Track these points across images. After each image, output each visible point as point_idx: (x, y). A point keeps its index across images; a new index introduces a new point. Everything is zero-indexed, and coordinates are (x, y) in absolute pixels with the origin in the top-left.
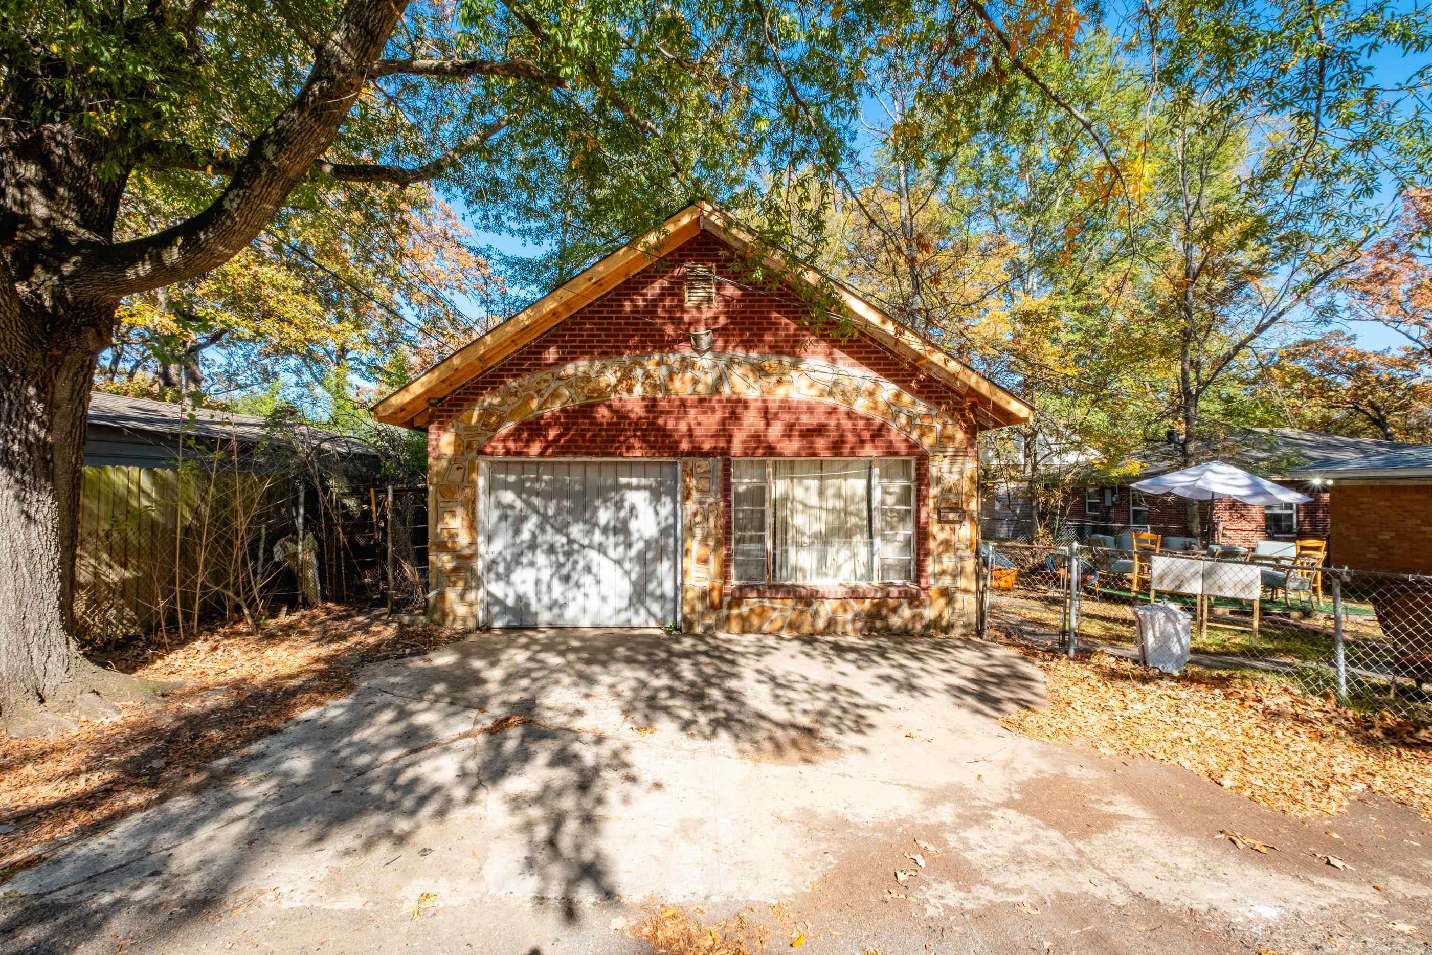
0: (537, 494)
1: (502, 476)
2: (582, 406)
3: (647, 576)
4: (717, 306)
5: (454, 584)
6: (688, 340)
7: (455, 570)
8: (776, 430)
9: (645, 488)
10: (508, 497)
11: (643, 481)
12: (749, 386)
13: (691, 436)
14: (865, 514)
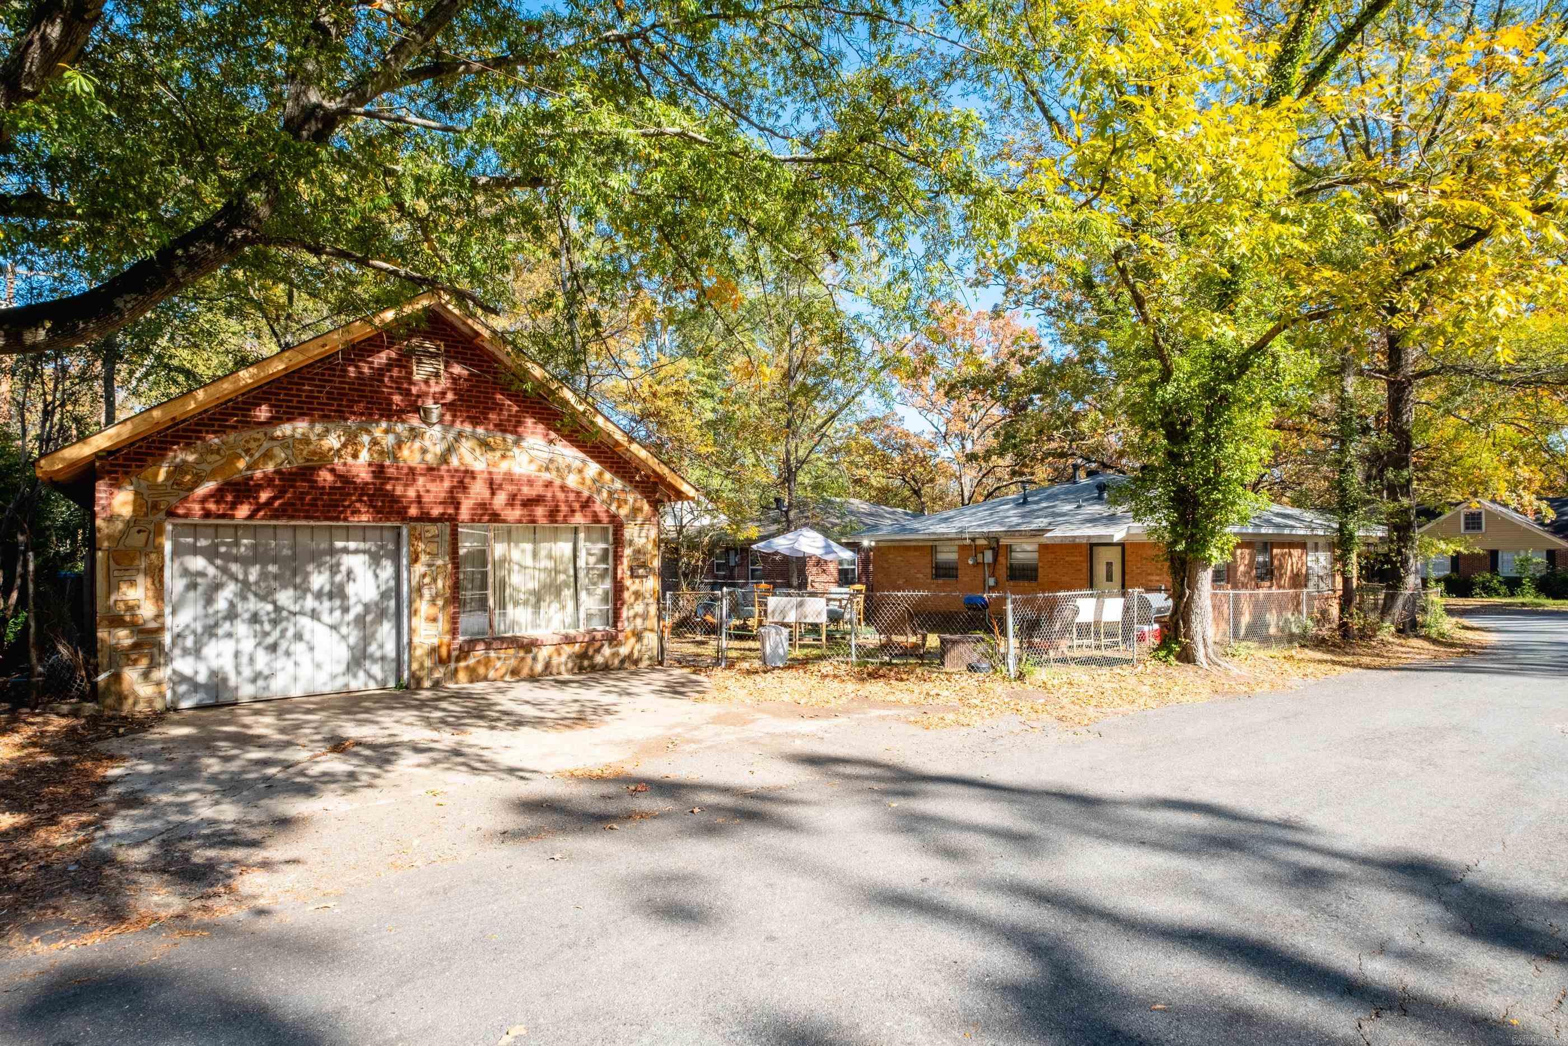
0: (236, 559)
1: (190, 540)
2: (300, 468)
3: (366, 640)
4: (444, 382)
5: (135, 662)
6: (417, 410)
7: (136, 646)
8: (500, 500)
9: (364, 552)
10: (198, 563)
11: (362, 545)
12: (476, 459)
13: (419, 502)
14: (571, 572)
